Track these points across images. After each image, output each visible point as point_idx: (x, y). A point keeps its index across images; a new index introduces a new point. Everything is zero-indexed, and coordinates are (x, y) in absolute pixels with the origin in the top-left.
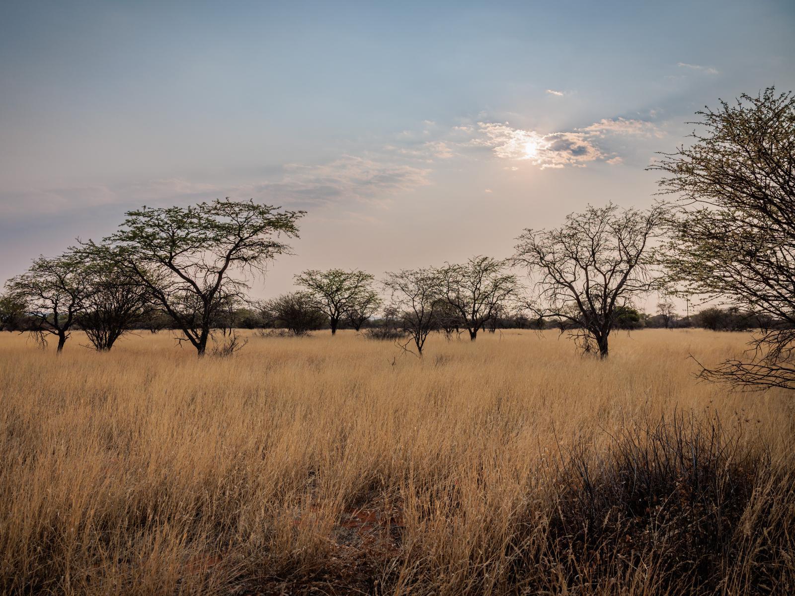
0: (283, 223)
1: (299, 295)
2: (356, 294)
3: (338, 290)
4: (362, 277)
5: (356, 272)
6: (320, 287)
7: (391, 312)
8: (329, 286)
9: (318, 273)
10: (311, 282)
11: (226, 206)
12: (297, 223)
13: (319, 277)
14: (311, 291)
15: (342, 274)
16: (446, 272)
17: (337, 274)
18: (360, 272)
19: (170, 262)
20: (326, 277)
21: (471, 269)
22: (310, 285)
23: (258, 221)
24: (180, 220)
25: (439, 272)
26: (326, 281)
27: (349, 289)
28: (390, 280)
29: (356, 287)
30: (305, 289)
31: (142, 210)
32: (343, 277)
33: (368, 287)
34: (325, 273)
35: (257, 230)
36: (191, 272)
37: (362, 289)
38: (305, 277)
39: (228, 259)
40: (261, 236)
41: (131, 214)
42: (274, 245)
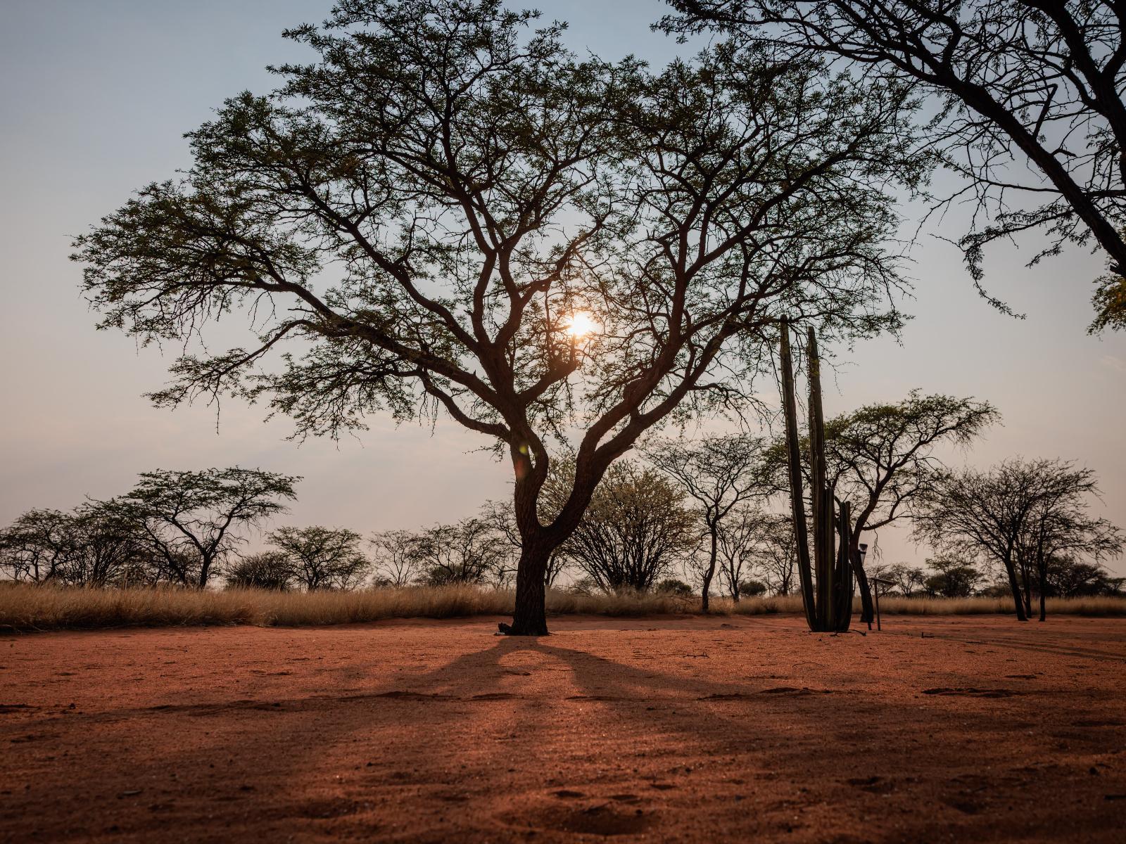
0: (282, 487)
1: (268, 557)
2: (340, 556)
3: (318, 551)
4: (348, 536)
5: (340, 531)
6: (296, 547)
7: (382, 583)
8: (308, 546)
9: (295, 530)
10: (285, 541)
11: (234, 472)
12: (294, 487)
13: (295, 536)
14: (284, 551)
15: (324, 532)
16: (438, 533)
17: (318, 532)
18: (346, 532)
19: (173, 518)
20: (304, 535)
21: (461, 530)
22: (283, 544)
23: (260, 484)
24: (190, 481)
25: (430, 533)
26: (303, 540)
27: (332, 549)
28: (375, 539)
29: (340, 548)
30: (277, 549)
31: (154, 473)
32: (324, 536)
33: (354, 548)
34: (303, 530)
35: (258, 492)
36: (193, 529)
37: (346, 550)
38: (278, 534)
39: (230, 517)
40: (260, 497)
41: (144, 475)
42: (273, 505)
